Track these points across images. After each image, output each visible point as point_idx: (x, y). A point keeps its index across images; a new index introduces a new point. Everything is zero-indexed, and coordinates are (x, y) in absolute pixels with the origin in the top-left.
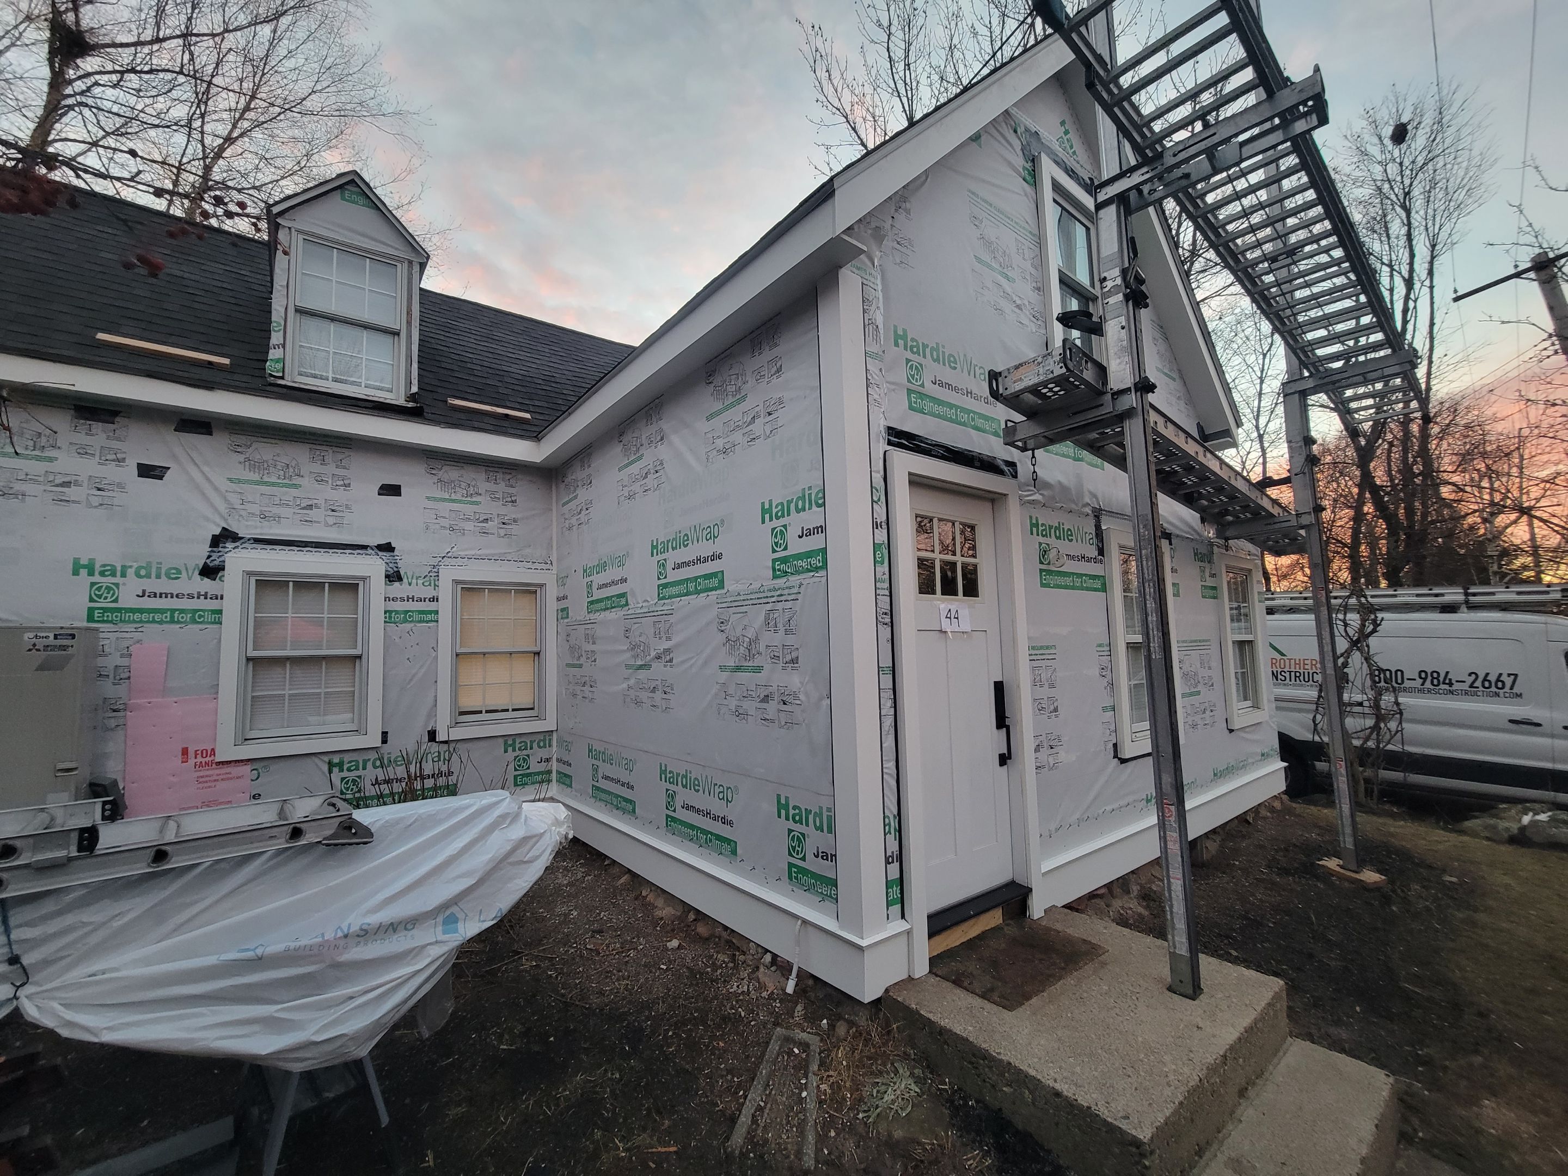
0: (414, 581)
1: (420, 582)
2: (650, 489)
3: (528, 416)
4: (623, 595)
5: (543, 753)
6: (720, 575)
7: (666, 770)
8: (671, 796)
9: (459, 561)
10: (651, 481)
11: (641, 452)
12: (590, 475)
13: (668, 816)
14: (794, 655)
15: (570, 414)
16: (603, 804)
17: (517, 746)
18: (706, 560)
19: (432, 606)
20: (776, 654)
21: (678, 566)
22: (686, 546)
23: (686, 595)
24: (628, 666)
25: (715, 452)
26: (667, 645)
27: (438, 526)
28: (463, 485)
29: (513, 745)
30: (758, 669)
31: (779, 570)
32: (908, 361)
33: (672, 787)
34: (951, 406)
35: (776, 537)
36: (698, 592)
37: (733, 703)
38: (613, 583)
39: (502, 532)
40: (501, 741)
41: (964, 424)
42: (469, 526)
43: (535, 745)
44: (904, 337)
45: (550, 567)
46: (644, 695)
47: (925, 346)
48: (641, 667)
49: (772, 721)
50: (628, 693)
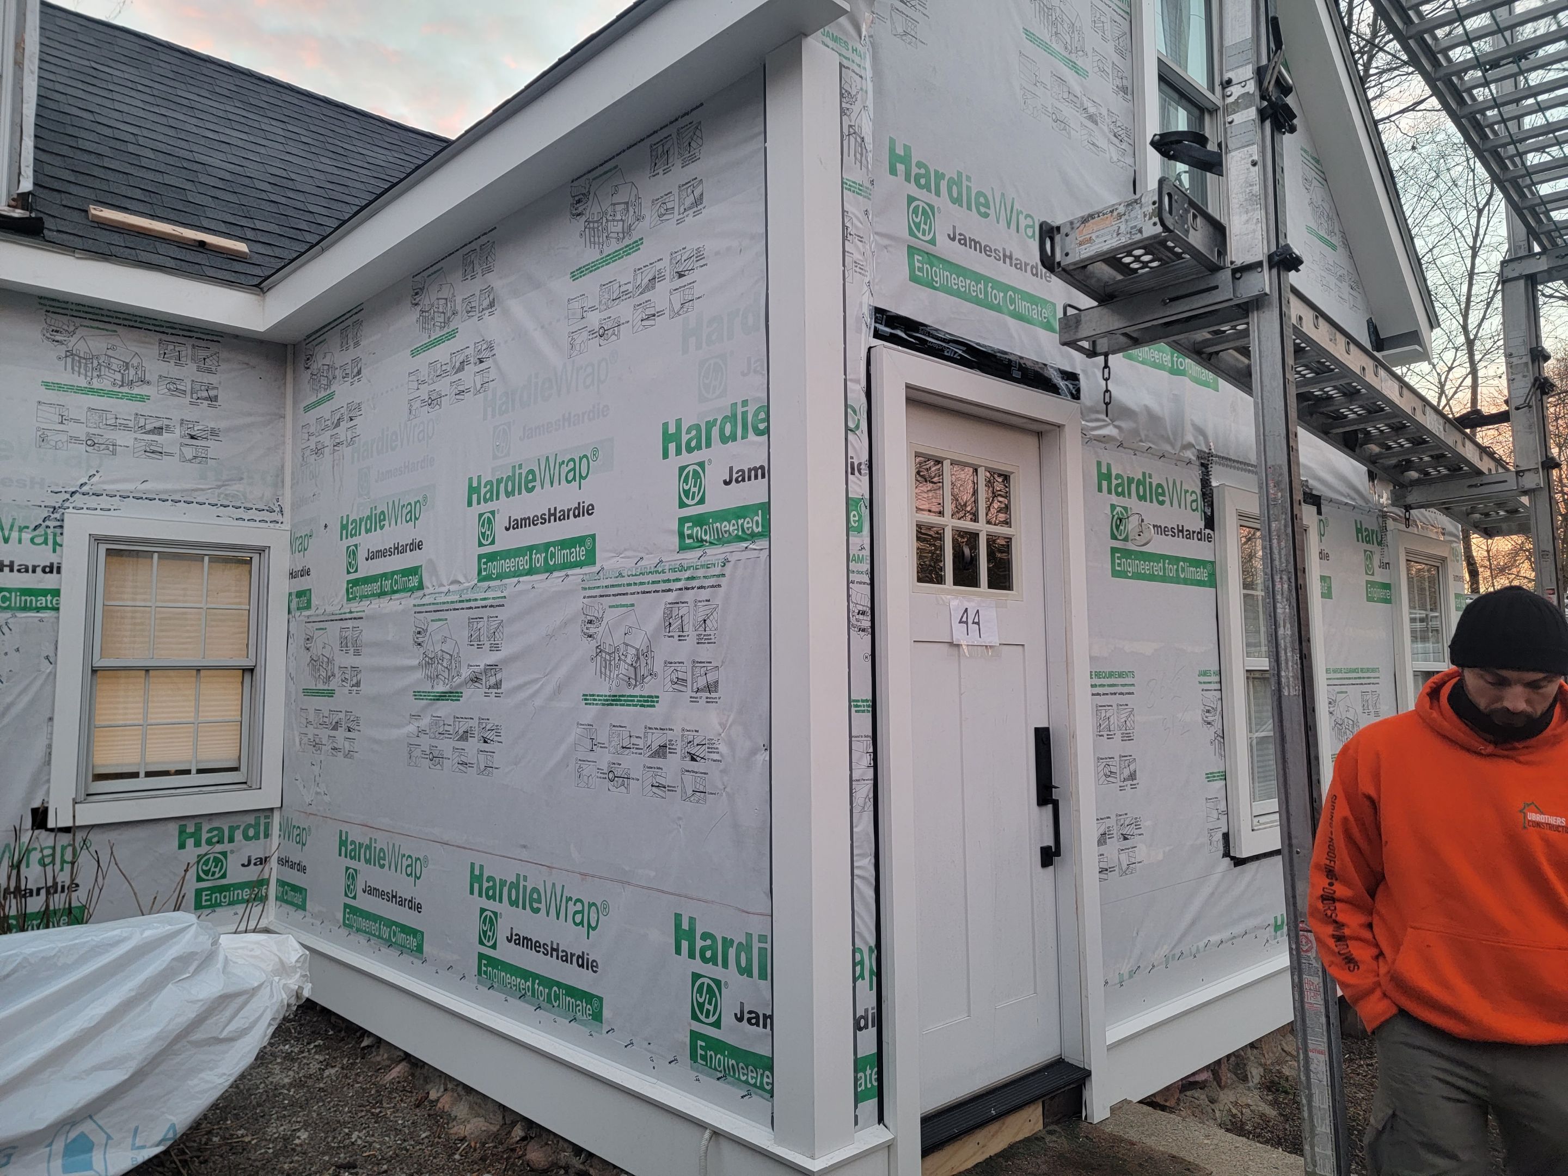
0: (15, 535)
1: (26, 536)
2: (468, 390)
3: (242, 247)
4: (415, 571)
5: (255, 849)
6: (589, 542)
7: (481, 874)
8: (489, 921)
9: (104, 502)
10: (469, 376)
11: (452, 326)
12: (356, 361)
13: (481, 956)
14: (711, 678)
15: (323, 250)
16: (362, 939)
17: (205, 836)
18: (564, 516)
19: (49, 581)
20: (681, 675)
21: (516, 525)
22: (530, 490)
23: (530, 572)
24: (418, 695)
25: (585, 334)
26: (493, 658)
27: (64, 438)
28: (115, 364)
29: (196, 835)
30: (649, 701)
31: (690, 537)
32: (911, 199)
33: (492, 905)
34: (978, 277)
35: (686, 481)
36: (549, 570)
37: (604, 759)
38: (398, 549)
39: (189, 453)
40: (173, 828)
41: (997, 309)
42: (124, 439)
43: (238, 835)
44: (906, 159)
45: (278, 517)
46: (446, 746)
47: (939, 176)
48: (442, 696)
49: (672, 789)
50: (417, 741)
